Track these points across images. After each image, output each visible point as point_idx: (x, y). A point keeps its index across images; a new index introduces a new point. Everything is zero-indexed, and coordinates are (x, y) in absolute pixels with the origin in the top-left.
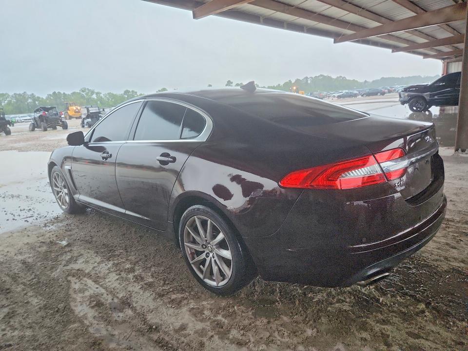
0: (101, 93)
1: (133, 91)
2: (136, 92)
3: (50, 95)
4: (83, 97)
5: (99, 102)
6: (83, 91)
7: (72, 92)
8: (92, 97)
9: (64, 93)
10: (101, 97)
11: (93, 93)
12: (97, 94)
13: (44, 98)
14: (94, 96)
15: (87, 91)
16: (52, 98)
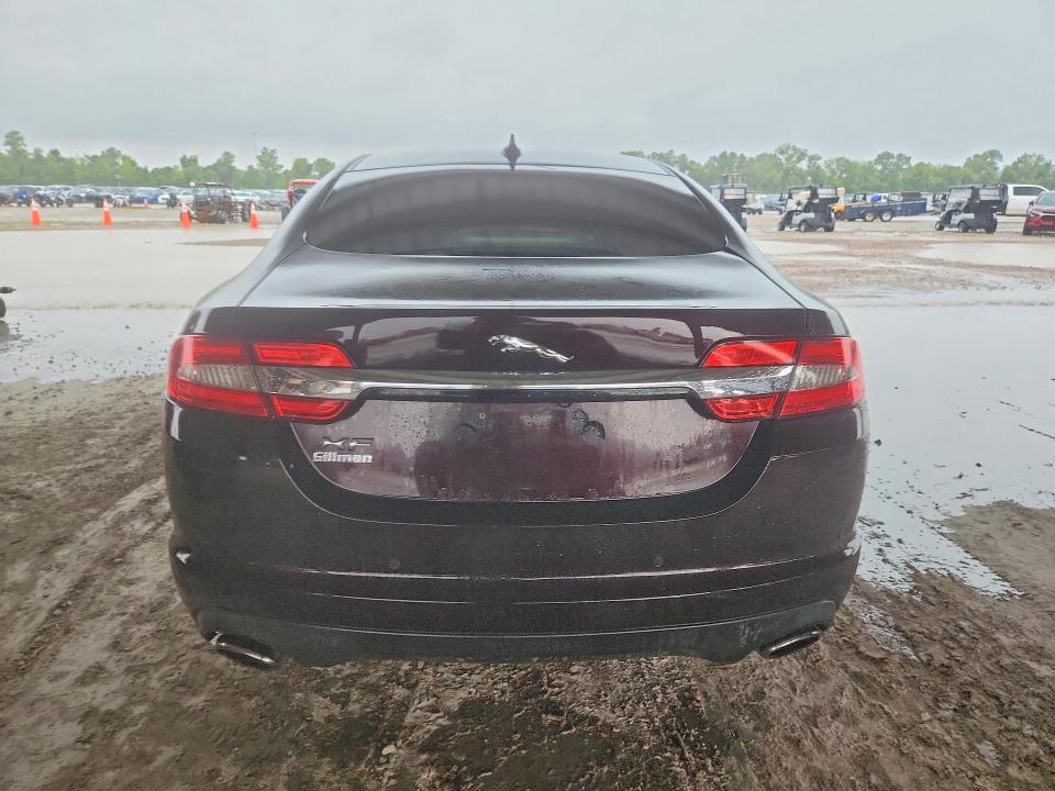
0: (820, 158)
1: (900, 156)
2: (909, 159)
3: (714, 158)
4: (778, 165)
5: (809, 178)
6: (782, 152)
7: (759, 153)
8: (799, 166)
9: (742, 155)
10: (819, 167)
11: (802, 155)
12: (813, 158)
13: (703, 164)
14: (804, 165)
15: (790, 152)
16: (716, 164)
